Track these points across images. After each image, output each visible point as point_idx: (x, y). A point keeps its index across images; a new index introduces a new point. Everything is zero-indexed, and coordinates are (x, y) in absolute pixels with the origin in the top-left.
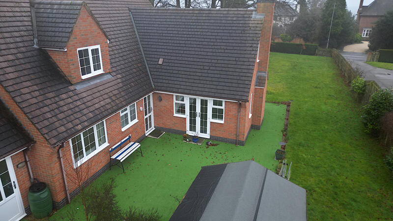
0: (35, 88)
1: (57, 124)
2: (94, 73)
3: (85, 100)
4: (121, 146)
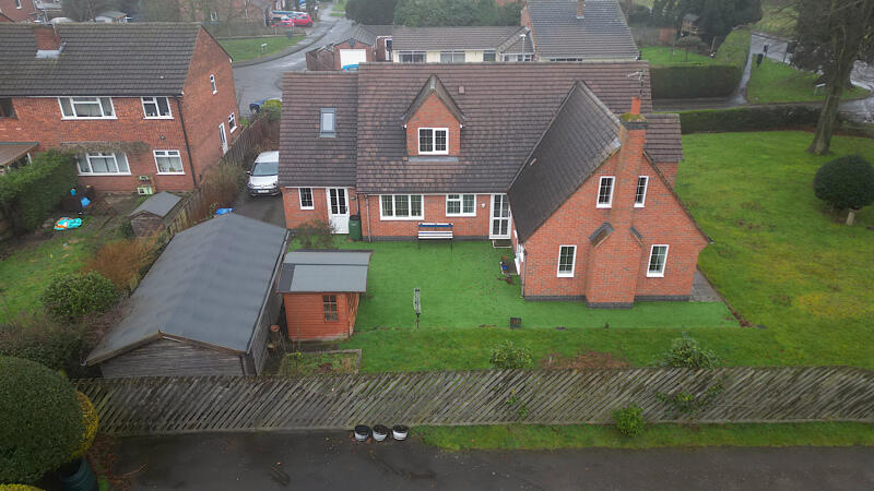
0: (377, 150)
1: (371, 181)
2: (434, 152)
3: (408, 172)
4: (436, 228)
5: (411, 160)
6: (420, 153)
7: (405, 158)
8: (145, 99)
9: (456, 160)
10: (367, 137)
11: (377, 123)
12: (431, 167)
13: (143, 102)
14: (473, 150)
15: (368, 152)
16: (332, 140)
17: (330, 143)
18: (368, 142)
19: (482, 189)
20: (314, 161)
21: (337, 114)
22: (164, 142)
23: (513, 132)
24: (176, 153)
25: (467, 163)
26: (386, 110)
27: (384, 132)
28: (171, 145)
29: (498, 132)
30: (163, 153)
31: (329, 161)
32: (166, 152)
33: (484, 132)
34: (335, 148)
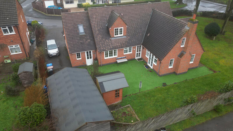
0: (101, 37)
1: (102, 47)
2: (119, 35)
3: (112, 43)
4: (121, 58)
5: (112, 39)
6: (115, 36)
7: (110, 38)
8: (3, 28)
9: (125, 37)
10: (97, 33)
11: (99, 28)
12: (119, 40)
13: (2, 29)
14: (130, 33)
15: (98, 38)
16: (84, 35)
17: (83, 36)
18: (98, 35)
19: (134, 45)
20: (80, 43)
21: (84, 26)
22: (12, 43)
23: (139, 26)
24: (18, 46)
25: (129, 37)
26: (101, 23)
27: (102, 31)
28: (15, 43)
29: (135, 27)
30: (13, 47)
31: (85, 42)
32: (14, 46)
33: (131, 27)
34: (86, 38)
